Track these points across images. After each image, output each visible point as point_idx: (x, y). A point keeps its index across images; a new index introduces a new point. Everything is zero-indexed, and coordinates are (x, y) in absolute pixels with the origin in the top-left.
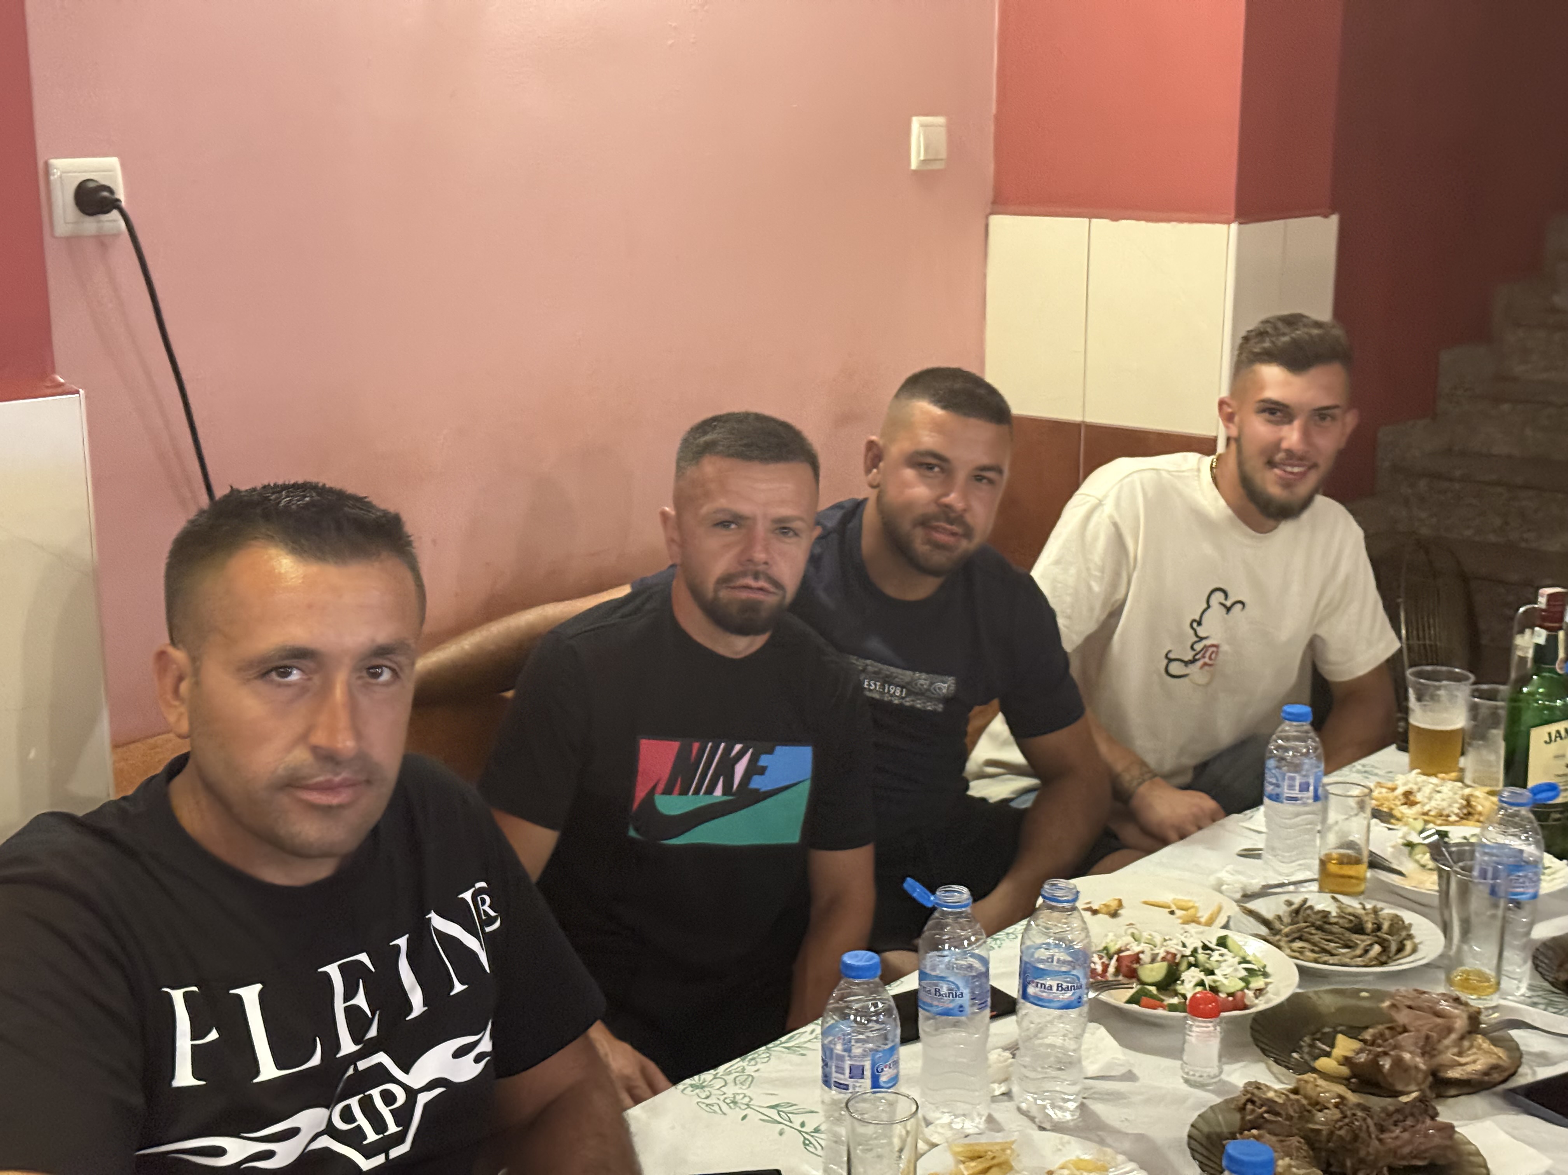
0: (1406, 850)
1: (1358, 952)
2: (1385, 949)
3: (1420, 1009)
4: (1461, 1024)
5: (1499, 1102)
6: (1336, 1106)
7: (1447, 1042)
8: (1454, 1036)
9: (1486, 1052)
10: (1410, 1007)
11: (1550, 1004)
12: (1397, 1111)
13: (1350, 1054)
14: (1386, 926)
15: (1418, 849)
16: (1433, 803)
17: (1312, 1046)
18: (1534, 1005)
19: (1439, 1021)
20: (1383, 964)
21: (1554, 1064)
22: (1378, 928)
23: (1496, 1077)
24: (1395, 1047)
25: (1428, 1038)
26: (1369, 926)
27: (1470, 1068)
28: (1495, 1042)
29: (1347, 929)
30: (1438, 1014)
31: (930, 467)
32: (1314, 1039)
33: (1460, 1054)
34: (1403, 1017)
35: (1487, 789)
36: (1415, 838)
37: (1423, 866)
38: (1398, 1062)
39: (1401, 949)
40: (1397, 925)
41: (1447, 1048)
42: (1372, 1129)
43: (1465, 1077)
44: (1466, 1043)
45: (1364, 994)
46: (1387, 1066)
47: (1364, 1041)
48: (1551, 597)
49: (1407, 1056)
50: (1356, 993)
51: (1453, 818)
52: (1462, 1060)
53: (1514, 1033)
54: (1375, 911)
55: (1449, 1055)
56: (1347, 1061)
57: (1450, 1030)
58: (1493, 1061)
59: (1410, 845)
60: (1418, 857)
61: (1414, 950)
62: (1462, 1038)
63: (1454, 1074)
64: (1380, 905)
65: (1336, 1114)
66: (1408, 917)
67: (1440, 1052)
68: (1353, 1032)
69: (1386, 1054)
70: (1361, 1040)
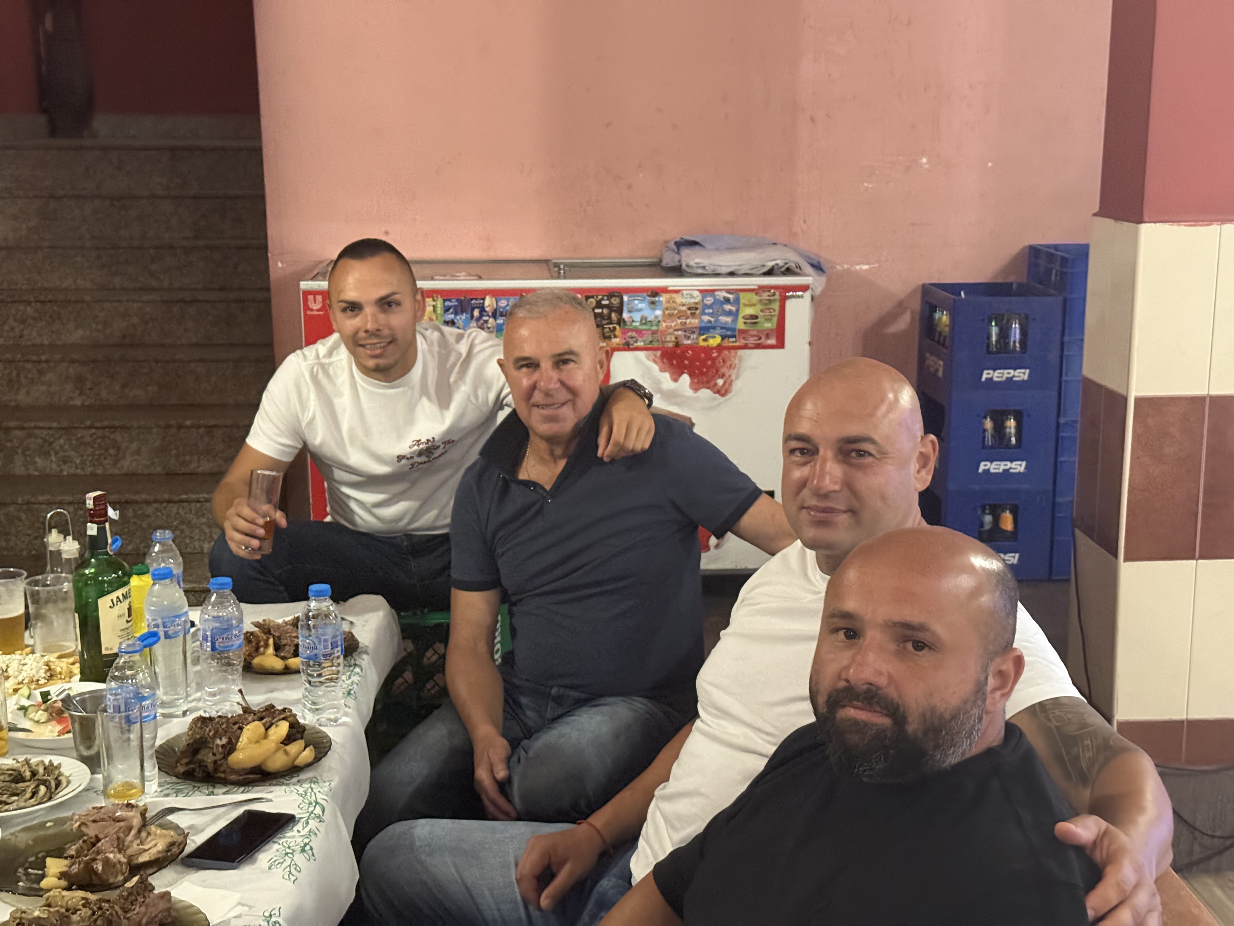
1: (28, 795)
10: (94, 821)
14: (41, 770)
15: (30, 710)
18: (167, 795)
19: (122, 824)
20: (50, 799)
21: (203, 831)
23: (175, 850)
24: (98, 853)
25: (118, 838)
26: (28, 774)
27: (154, 851)
29: (12, 781)
30: (118, 820)
34: (91, 831)
35: (57, 655)
36: (26, 703)
39: (58, 784)
40: (50, 769)
43: (153, 858)
44: (144, 834)
45: (49, 824)
46: (100, 868)
47: (72, 857)
48: (95, 499)
52: (146, 847)
54: (27, 762)
55: (135, 847)
56: (63, 875)
58: (168, 840)
60: (31, 716)
61: (69, 782)
62: (139, 831)
63: (144, 858)
69: (94, 860)
70: (66, 858)
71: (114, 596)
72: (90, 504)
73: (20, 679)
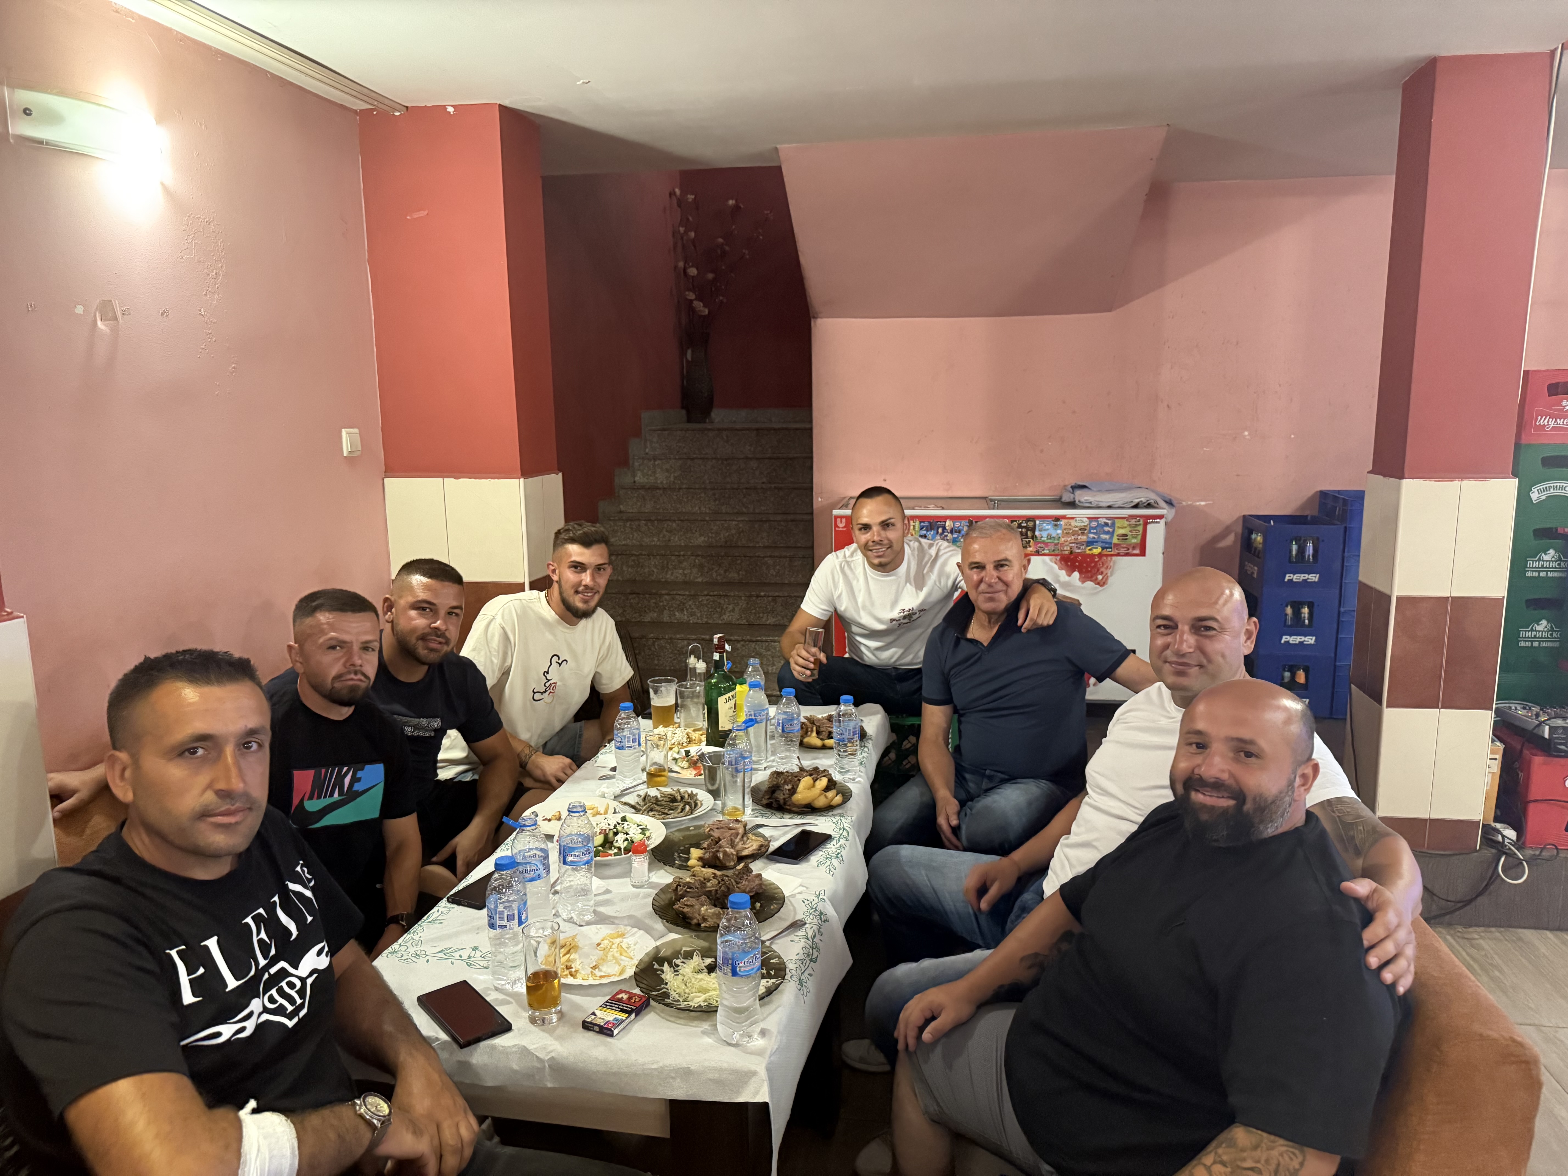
0: (675, 761)
1: (679, 811)
2: (690, 806)
3: (722, 828)
4: (741, 831)
5: (765, 861)
6: (714, 877)
7: (737, 840)
8: (739, 837)
9: (756, 840)
10: (717, 828)
11: (763, 815)
12: (739, 873)
13: (701, 855)
14: (686, 796)
15: (679, 760)
16: (675, 739)
17: (679, 857)
18: (757, 817)
19: (733, 831)
20: (692, 813)
21: (777, 840)
22: (682, 798)
23: (763, 849)
24: (720, 847)
25: (731, 839)
26: (679, 798)
27: (751, 849)
28: (755, 835)
29: (669, 802)
30: (730, 829)
31: (424, 609)
32: (679, 854)
33: (744, 844)
34: (716, 834)
35: (693, 729)
36: (677, 756)
37: (683, 768)
38: (725, 853)
39: (696, 805)
40: (691, 796)
41: (738, 842)
42: (734, 883)
43: (751, 853)
44: (745, 839)
45: (691, 828)
46: (721, 856)
47: (705, 848)
48: (719, 638)
49: (728, 850)
50: (688, 829)
51: (685, 744)
52: (747, 846)
53: (760, 830)
54: (679, 790)
55: (740, 846)
56: (700, 859)
57: (737, 834)
58: (759, 843)
59: (675, 759)
60: (680, 764)
61: (702, 805)
62: (743, 837)
63: (745, 853)
64: (680, 788)
65: (715, 882)
66: (695, 791)
67: (737, 845)
68: (697, 846)
69: (718, 851)
70: (701, 849)
71: (727, 696)
72: (716, 641)
73: (673, 742)
